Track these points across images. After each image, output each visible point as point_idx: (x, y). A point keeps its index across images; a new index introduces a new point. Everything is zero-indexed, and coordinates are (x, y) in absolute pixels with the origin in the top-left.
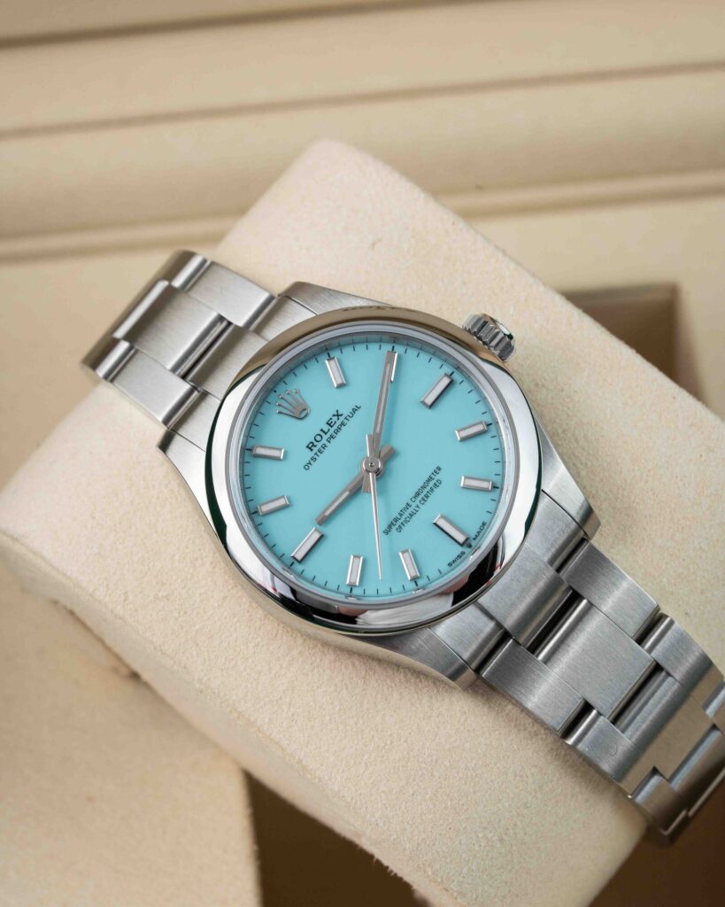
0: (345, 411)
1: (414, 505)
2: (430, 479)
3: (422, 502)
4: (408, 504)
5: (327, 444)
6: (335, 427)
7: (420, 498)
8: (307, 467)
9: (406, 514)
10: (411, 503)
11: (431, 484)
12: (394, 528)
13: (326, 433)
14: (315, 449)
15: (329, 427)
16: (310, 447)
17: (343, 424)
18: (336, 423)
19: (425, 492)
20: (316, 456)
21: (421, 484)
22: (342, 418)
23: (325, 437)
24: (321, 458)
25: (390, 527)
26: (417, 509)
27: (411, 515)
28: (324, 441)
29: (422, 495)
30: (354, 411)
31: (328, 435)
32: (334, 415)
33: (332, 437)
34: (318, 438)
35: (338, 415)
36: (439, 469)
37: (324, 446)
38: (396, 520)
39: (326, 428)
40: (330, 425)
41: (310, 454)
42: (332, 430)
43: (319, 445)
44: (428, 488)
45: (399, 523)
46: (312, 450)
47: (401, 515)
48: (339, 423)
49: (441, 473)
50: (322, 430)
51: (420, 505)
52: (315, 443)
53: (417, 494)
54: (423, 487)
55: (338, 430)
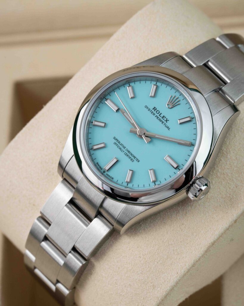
0: (168, 124)
1: (124, 150)
2: (135, 157)
3: (125, 154)
4: (125, 147)
5: (155, 116)
6: (162, 119)
7: (127, 152)
8: (146, 107)
9: (121, 147)
10: (125, 149)
11: (133, 158)
12: (116, 141)
13: (159, 115)
14: (153, 111)
15: (162, 117)
16: (155, 109)
17: (163, 122)
18: (163, 120)
19: (130, 155)
20: (150, 111)
21: (133, 153)
22: (165, 122)
23: (158, 115)
24: (149, 113)
25: (116, 140)
26: (123, 151)
27: (120, 149)
28: (156, 114)
29: (128, 154)
30: (168, 127)
31: (159, 116)
32: (167, 119)
33: (158, 118)
34: (158, 112)
35: (167, 121)
36: (138, 161)
37: (154, 114)
38: (119, 142)
39: (162, 115)
40: (163, 117)
41: (151, 108)
42: (161, 118)
43: (155, 112)
44: (131, 156)
45: (118, 143)
46: (153, 109)
47: (121, 144)
48: (163, 121)
49: (137, 162)
50: (161, 114)
51: (124, 152)
52: (156, 111)
53: (129, 152)
54: (132, 154)
55: (161, 121)
